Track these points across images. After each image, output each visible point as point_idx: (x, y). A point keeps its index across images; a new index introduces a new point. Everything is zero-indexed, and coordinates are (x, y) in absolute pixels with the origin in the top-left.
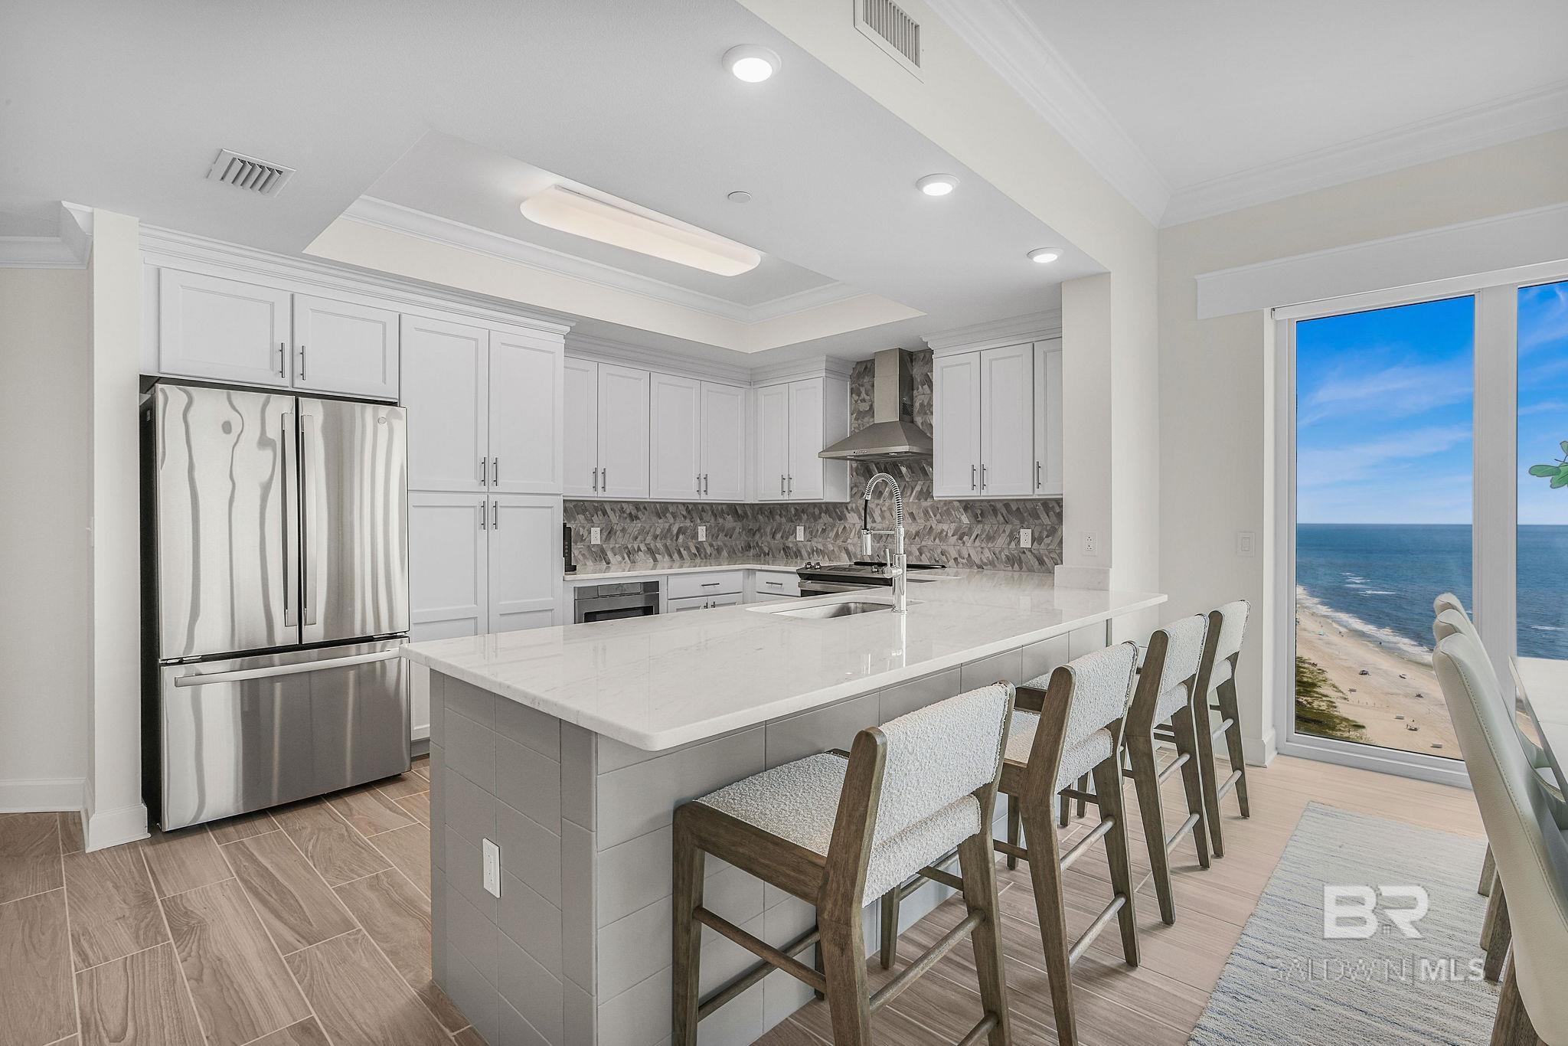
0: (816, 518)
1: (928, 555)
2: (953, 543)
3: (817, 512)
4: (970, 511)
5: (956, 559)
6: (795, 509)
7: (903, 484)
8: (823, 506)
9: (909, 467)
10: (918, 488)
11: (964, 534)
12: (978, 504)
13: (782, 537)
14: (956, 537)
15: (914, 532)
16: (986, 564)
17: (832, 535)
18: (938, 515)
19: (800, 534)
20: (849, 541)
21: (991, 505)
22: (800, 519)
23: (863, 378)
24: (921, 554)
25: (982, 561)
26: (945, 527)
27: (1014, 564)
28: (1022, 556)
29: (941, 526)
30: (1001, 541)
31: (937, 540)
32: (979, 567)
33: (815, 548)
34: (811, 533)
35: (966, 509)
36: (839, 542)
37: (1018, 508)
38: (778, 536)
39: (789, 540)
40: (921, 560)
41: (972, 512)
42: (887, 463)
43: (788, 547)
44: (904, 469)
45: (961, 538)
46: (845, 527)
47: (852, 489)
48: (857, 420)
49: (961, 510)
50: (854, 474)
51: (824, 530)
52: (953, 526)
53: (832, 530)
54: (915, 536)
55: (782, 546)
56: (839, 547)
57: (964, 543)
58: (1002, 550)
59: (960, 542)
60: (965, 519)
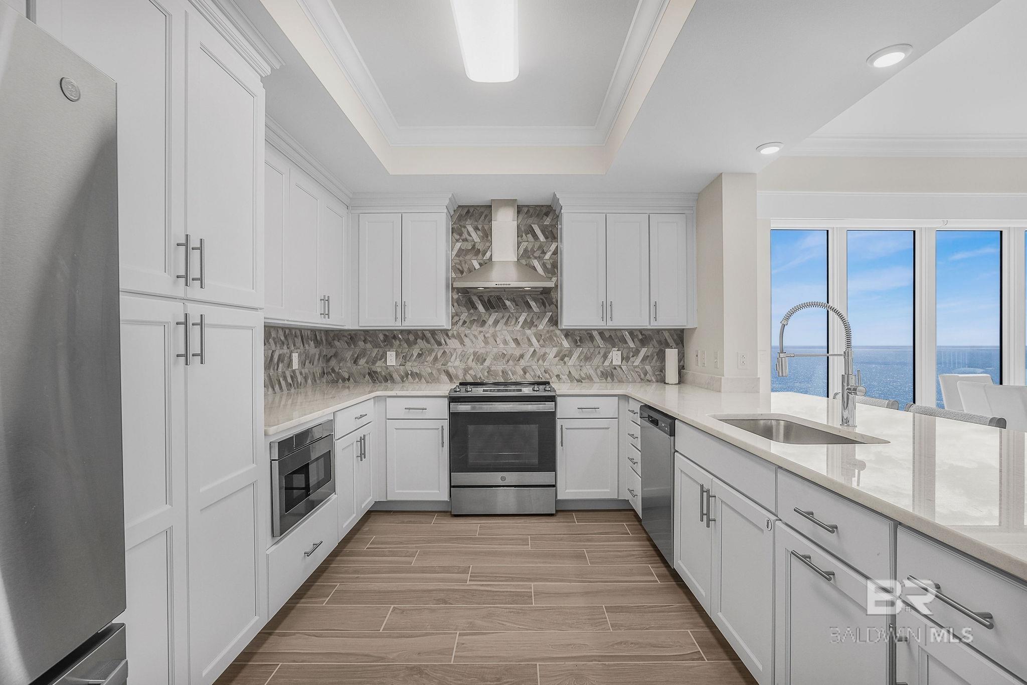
0: (410, 344)
1: (532, 374)
2: (555, 363)
3: (412, 338)
4: (570, 338)
5: (558, 376)
6: (385, 335)
7: (507, 315)
8: (419, 333)
9: (513, 300)
10: (521, 319)
11: (565, 356)
12: (577, 332)
13: (367, 362)
14: (558, 358)
15: (518, 355)
16: (583, 379)
17: (430, 359)
18: (542, 342)
19: (391, 358)
20: (450, 364)
21: (588, 334)
22: (392, 346)
23: (466, 220)
24: (525, 373)
25: (581, 376)
26: (548, 350)
27: (607, 377)
28: (614, 372)
29: (543, 350)
30: (597, 360)
31: (540, 361)
32: (578, 381)
33: (410, 372)
34: (404, 357)
35: (566, 336)
36: (439, 365)
37: (610, 336)
38: (362, 362)
39: (377, 365)
40: (525, 378)
41: (572, 338)
42: (491, 296)
43: (375, 372)
44: (508, 303)
45: (562, 359)
46: (444, 352)
47: (453, 318)
48: (459, 257)
49: (563, 337)
50: (455, 304)
51: (419, 355)
52: (555, 350)
53: (430, 354)
54: (520, 358)
55: (367, 371)
56: (439, 370)
57: (565, 363)
58: (598, 367)
59: (562, 362)
60: (566, 344)
